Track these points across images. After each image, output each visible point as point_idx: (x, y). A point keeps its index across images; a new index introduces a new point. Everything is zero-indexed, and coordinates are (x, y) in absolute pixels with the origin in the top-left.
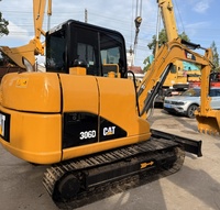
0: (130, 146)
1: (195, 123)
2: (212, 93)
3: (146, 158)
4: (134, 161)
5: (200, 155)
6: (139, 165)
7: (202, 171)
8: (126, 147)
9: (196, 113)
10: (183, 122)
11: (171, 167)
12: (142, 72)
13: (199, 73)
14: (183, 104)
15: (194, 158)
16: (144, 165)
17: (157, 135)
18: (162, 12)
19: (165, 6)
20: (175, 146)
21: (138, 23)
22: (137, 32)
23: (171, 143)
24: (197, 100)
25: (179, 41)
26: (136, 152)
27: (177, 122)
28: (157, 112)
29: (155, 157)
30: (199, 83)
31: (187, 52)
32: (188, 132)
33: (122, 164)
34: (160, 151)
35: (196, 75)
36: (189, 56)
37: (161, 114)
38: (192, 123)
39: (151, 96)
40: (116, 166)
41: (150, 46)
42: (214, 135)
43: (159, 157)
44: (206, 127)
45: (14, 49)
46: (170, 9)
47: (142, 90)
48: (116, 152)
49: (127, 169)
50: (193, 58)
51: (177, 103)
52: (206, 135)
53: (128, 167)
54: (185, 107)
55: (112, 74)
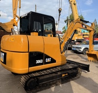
0: (57, 66)
1: (87, 57)
2: (94, 43)
3: (64, 72)
4: (59, 73)
5: (89, 71)
6: (61, 75)
7: (89, 78)
8: (55, 67)
9: (87, 52)
10: (81, 56)
11: (76, 76)
12: (62, 33)
13: (88, 34)
14: (81, 48)
15: (86, 72)
16: (63, 75)
17: (69, 62)
18: (71, 6)
19: (73, 3)
20: (77, 67)
21: (60, 11)
22: (60, 15)
23: (76, 65)
24: (88, 46)
25: (79, 20)
26: (60, 69)
27: (78, 57)
28: (69, 52)
29: (68, 71)
30: (88, 38)
31: (83, 25)
32: (83, 61)
33: (54, 75)
34: (71, 69)
35: (87, 35)
36: (84, 26)
37: (71, 53)
38: (85, 57)
39: (66, 45)
40: (51, 75)
41: (65, 22)
42: (95, 62)
43: (70, 72)
44: (92, 59)
45: (4, 24)
46: (75, 4)
47: (62, 42)
48: (51, 69)
49: (56, 77)
50: (86, 27)
51: (78, 48)
52: (92, 62)
53: (56, 76)
54: (82, 50)
55: (49, 35)
